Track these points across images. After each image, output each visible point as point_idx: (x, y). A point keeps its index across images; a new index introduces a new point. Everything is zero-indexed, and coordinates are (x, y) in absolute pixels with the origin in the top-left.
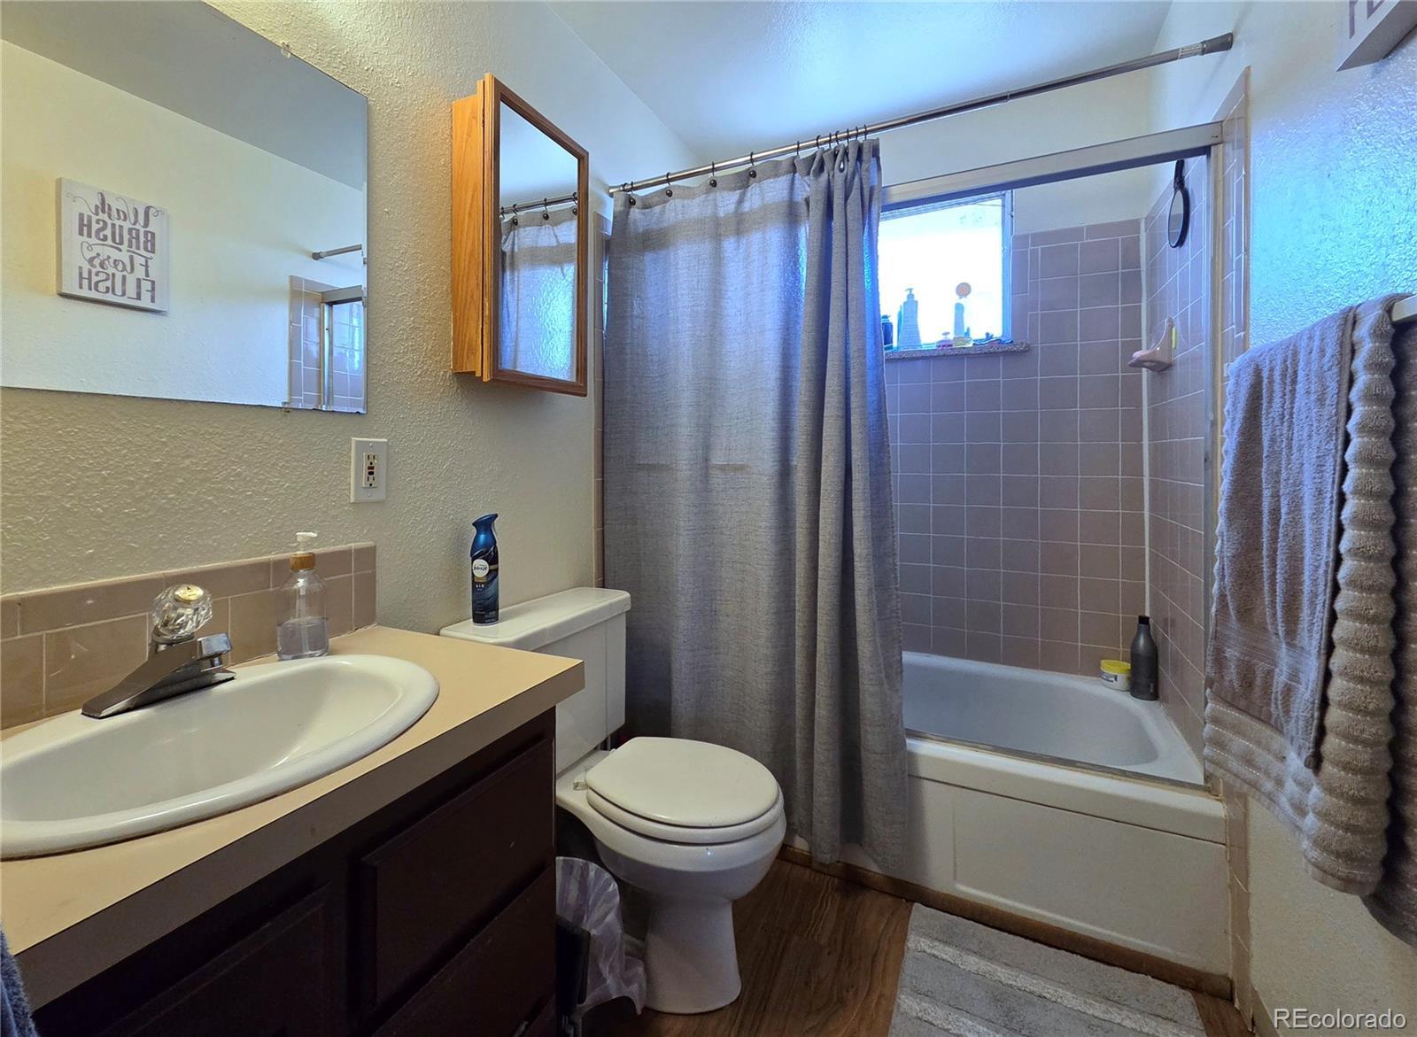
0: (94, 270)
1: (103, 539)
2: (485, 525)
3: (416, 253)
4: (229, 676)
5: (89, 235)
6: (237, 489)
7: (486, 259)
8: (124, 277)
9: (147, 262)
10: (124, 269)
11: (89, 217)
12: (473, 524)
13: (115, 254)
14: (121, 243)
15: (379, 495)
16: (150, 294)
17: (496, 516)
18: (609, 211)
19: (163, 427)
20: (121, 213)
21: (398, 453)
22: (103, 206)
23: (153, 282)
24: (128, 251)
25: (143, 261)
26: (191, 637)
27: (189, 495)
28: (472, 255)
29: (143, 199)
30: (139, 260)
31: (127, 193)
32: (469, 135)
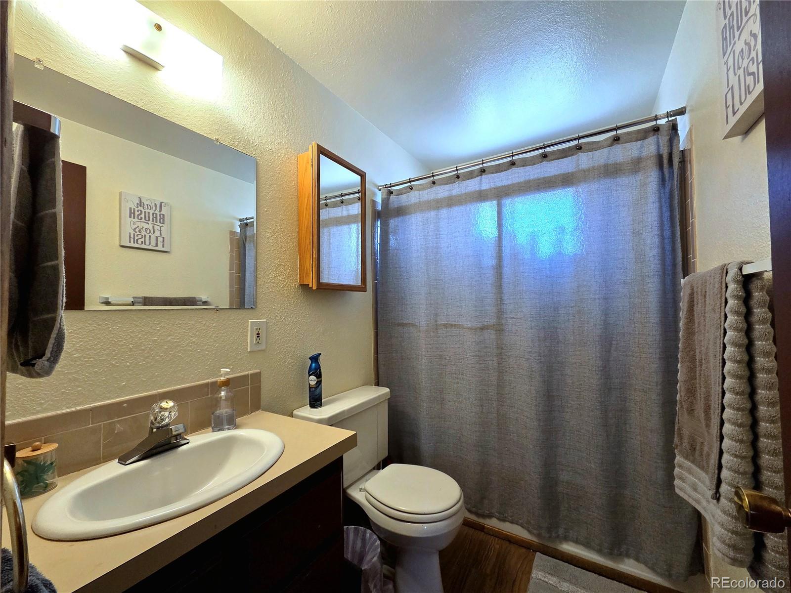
0: (136, 234)
1: (129, 377)
2: (315, 359)
3: (280, 229)
4: (187, 441)
5: (134, 218)
6: (193, 349)
7: (314, 230)
8: (150, 236)
9: (160, 228)
10: (150, 232)
11: (134, 209)
12: (309, 358)
13: (145, 226)
14: (149, 220)
15: (263, 347)
16: (162, 243)
17: (320, 354)
18: (379, 198)
19: (158, 323)
20: (149, 206)
21: (272, 326)
22: (141, 204)
23: (163, 238)
24: (152, 224)
25: (159, 228)
26: (168, 425)
27: (170, 354)
28: (307, 228)
29: (159, 199)
30: (157, 228)
31: (152, 196)
32: (306, 170)
